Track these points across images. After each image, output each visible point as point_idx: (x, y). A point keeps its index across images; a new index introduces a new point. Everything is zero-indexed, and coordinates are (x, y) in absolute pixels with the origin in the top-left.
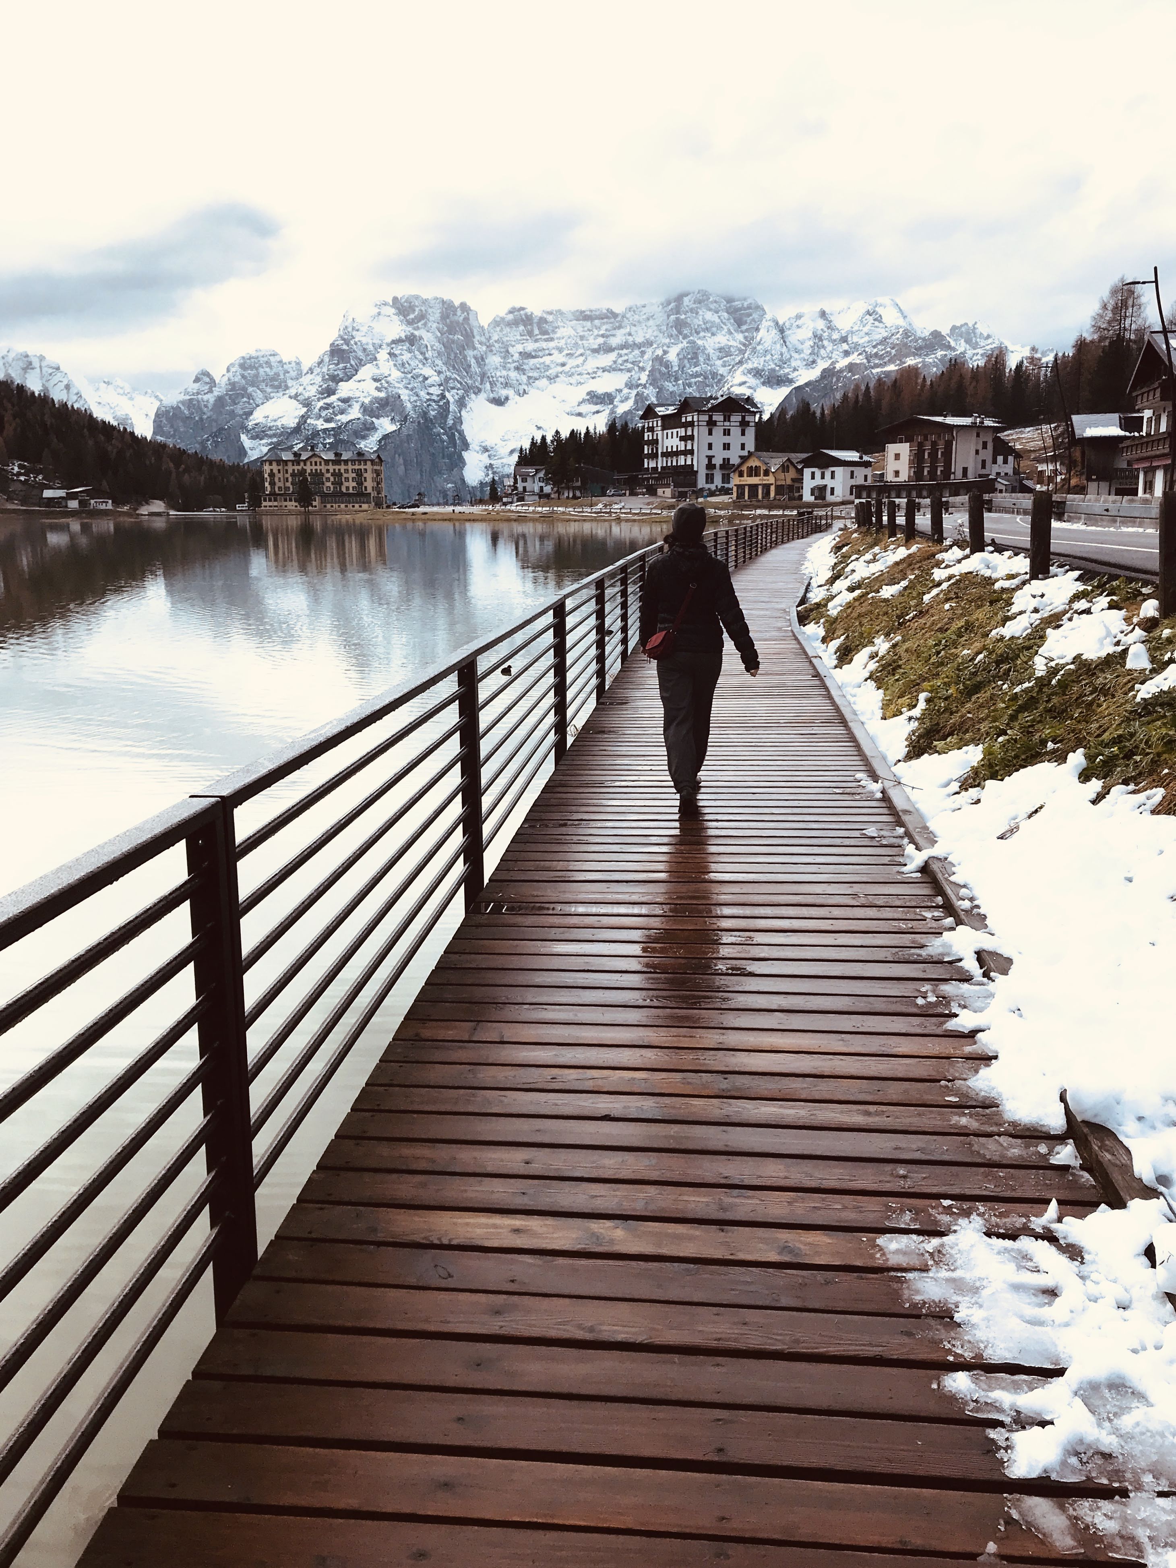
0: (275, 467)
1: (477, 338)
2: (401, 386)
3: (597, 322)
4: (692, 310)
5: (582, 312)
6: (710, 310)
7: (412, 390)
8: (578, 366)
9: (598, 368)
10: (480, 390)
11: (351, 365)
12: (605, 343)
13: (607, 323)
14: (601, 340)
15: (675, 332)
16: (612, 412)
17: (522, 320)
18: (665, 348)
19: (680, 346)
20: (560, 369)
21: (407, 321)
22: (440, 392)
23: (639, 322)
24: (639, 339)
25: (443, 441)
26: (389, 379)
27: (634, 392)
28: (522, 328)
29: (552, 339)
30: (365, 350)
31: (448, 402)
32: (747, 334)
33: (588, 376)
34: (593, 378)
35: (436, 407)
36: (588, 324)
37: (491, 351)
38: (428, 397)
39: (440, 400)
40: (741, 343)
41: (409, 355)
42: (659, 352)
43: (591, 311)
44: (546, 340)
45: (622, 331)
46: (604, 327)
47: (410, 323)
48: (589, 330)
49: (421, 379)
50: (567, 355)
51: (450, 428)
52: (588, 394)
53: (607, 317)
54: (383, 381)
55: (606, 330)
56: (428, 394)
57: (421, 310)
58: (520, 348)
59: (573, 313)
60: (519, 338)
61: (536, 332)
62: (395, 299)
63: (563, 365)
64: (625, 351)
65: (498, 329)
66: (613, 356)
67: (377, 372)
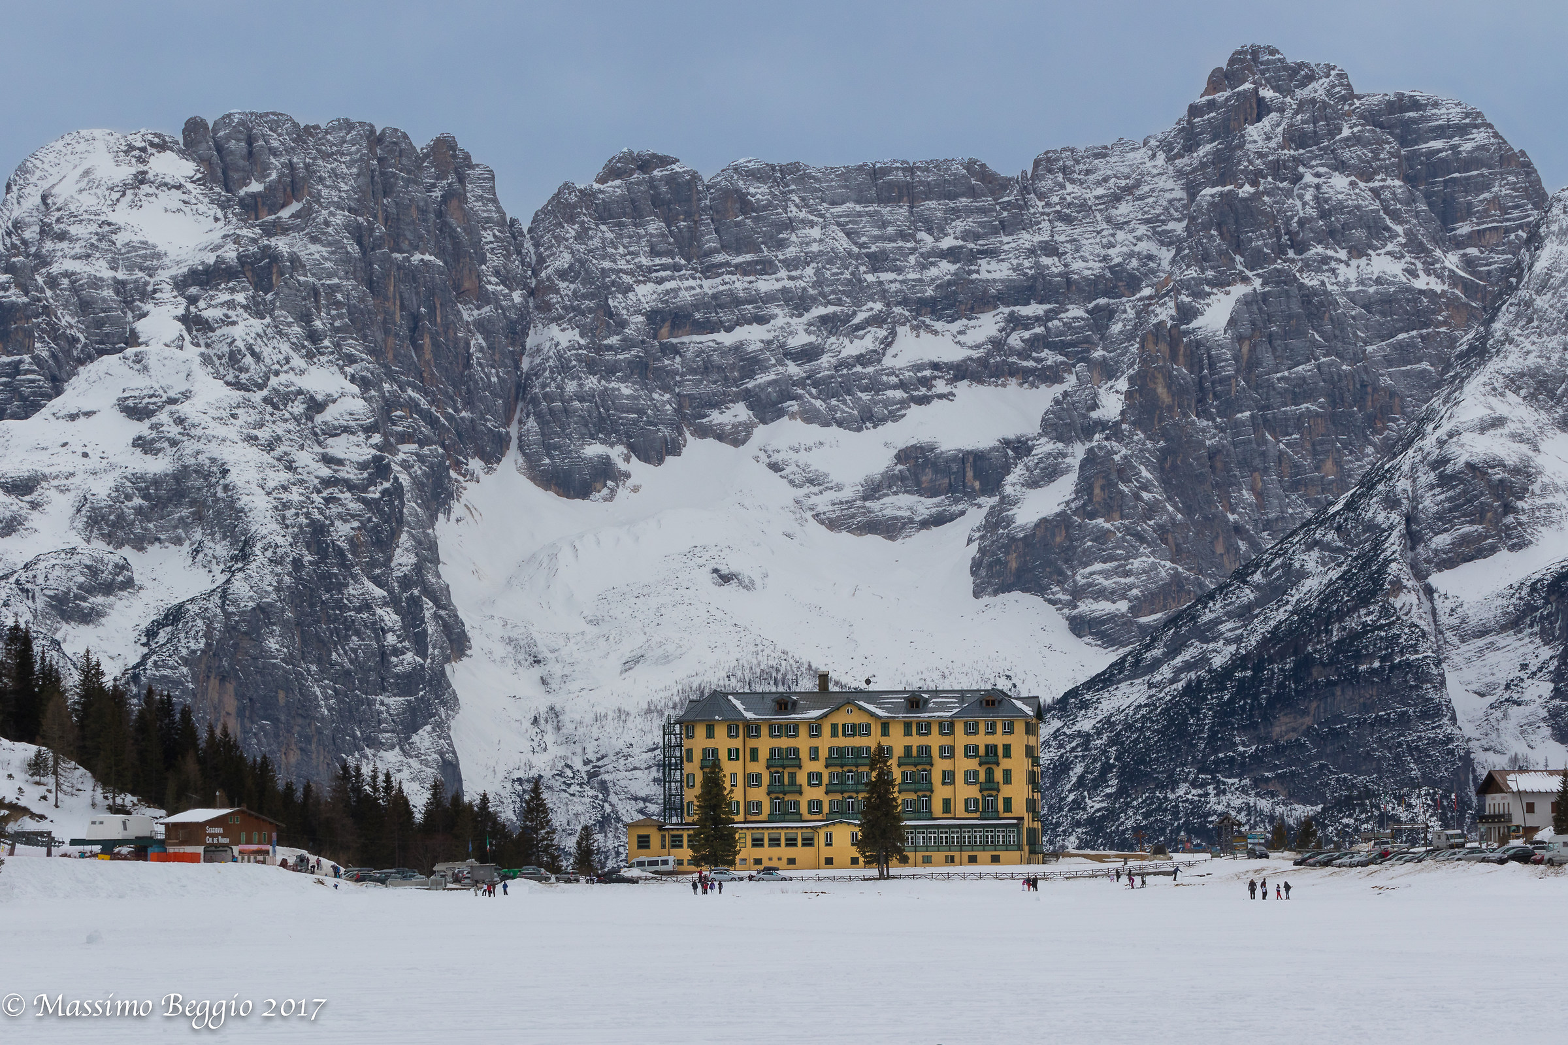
0: (722, 742)
1: (494, 260)
2: (232, 432)
3: (932, 207)
4: (1276, 168)
5: (876, 173)
6: (1341, 166)
7: (270, 447)
8: (861, 359)
9: (935, 366)
10: (501, 443)
11: (37, 359)
12: (959, 281)
13: (969, 211)
14: (945, 269)
15: (1216, 240)
16: (996, 521)
17: (657, 201)
18: (1185, 298)
19: (1239, 290)
20: (793, 369)
21: (242, 203)
22: (368, 453)
23: (1084, 207)
24: (1085, 267)
25: (380, 631)
26: (184, 409)
27: (1078, 452)
28: (655, 226)
29: (765, 268)
30: (85, 306)
31: (398, 489)
32: (1473, 251)
33: (899, 394)
34: (924, 401)
35: (355, 506)
36: (898, 213)
37: (546, 307)
38: (325, 472)
39: (371, 481)
40: (1455, 280)
41: (257, 325)
42: (1165, 313)
43: (911, 170)
44: (744, 270)
45: (1027, 239)
46: (960, 225)
47: (251, 207)
48: (903, 236)
49: (298, 408)
50: (824, 320)
51: (406, 583)
52: (903, 456)
53: (972, 193)
54: (163, 417)
55: (966, 235)
56: (327, 460)
57: (291, 166)
58: (646, 293)
59: (846, 175)
60: (644, 261)
61: (710, 241)
62: (194, 128)
63: (808, 354)
64: (1034, 309)
65: (571, 231)
66: (987, 326)
67: (137, 384)
